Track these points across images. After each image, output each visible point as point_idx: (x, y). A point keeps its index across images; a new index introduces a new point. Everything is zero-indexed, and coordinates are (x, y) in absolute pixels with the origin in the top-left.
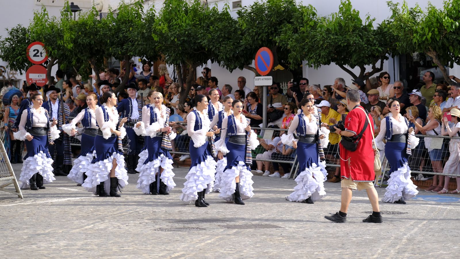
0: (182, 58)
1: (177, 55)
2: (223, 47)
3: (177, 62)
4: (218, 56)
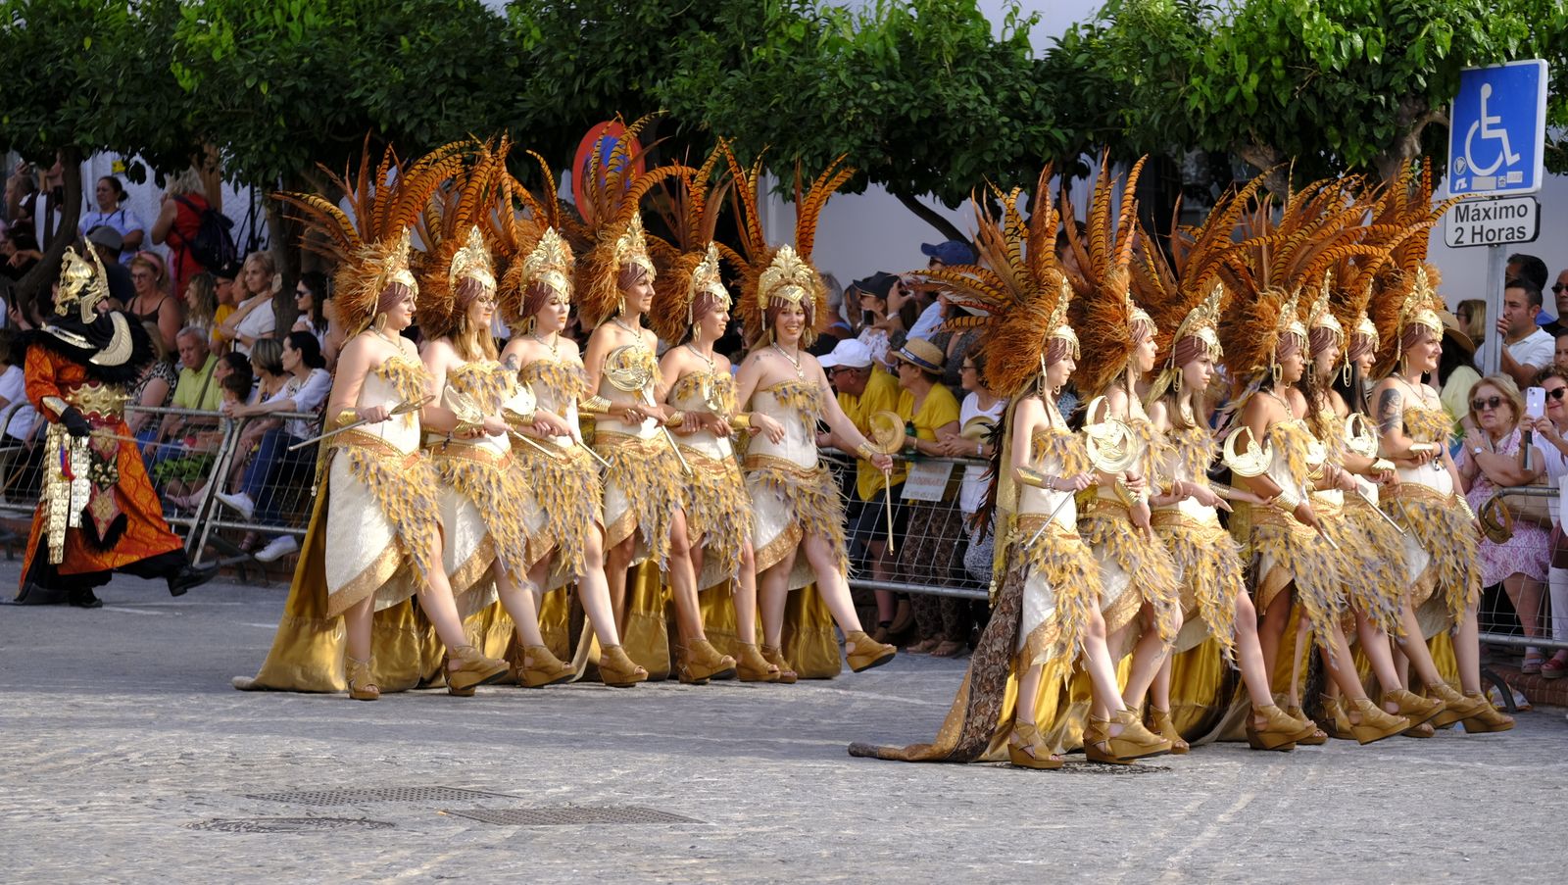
0: (288, 161)
1: (267, 148)
2: (448, 117)
3: (266, 174)
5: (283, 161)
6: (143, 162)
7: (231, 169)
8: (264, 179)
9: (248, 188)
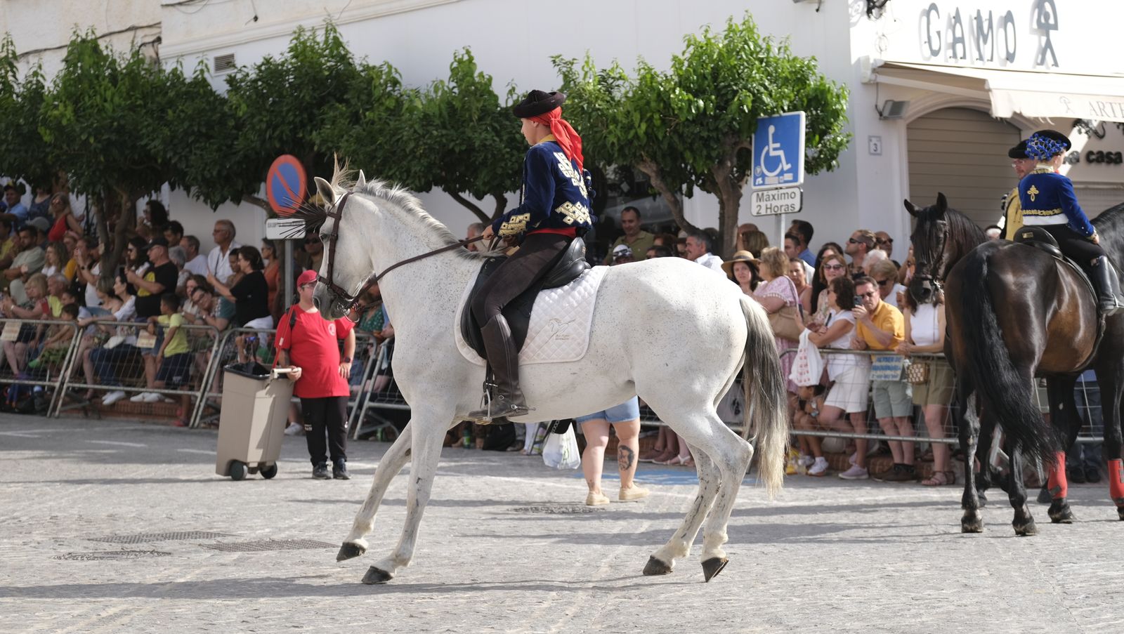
0: (106, 180)
1: (94, 172)
2: (195, 154)
3: (94, 187)
4: (186, 174)
5: (103, 180)
6: (24, 182)
7: (74, 186)
8: (93, 191)
9: (84, 196)
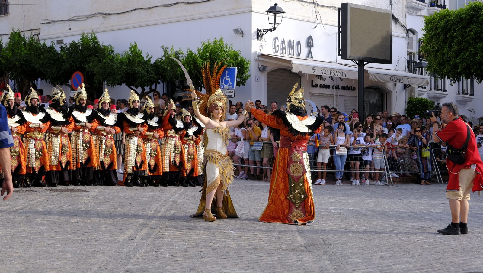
1: (17, 74)
3: (17, 78)
4: (46, 75)
5: (20, 76)
7: (11, 77)
9: (14, 81)
